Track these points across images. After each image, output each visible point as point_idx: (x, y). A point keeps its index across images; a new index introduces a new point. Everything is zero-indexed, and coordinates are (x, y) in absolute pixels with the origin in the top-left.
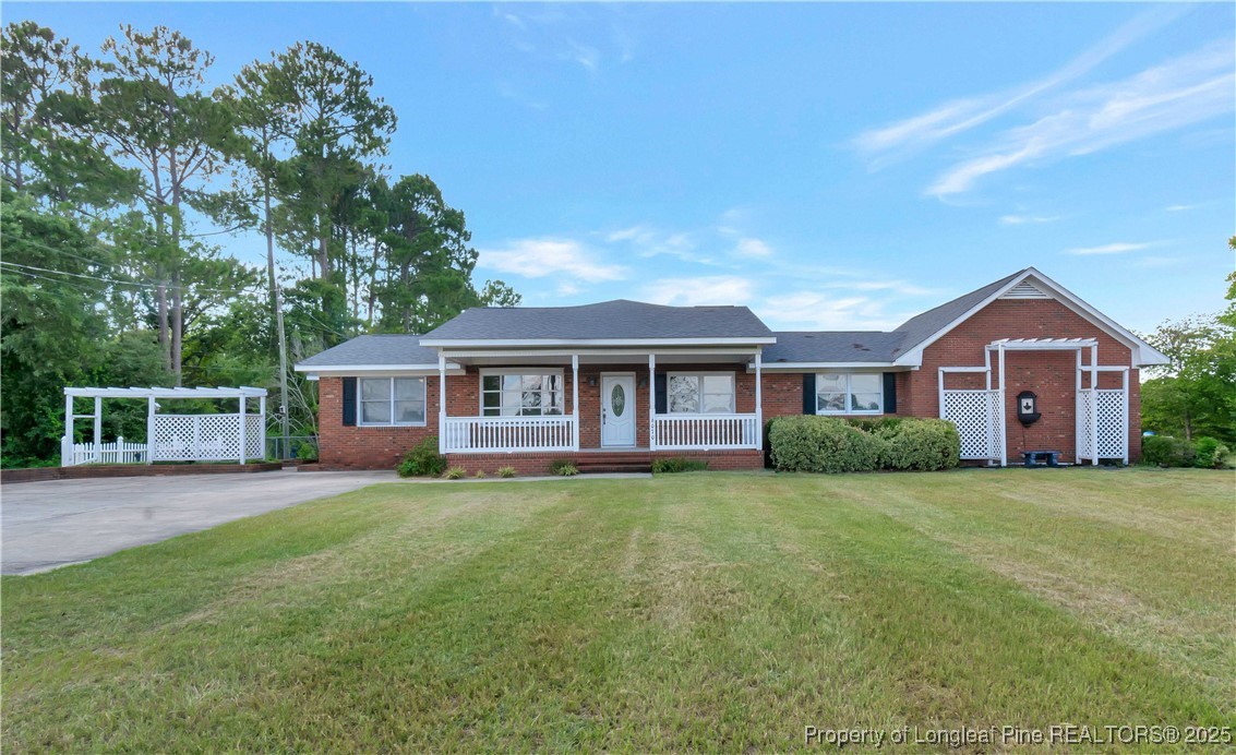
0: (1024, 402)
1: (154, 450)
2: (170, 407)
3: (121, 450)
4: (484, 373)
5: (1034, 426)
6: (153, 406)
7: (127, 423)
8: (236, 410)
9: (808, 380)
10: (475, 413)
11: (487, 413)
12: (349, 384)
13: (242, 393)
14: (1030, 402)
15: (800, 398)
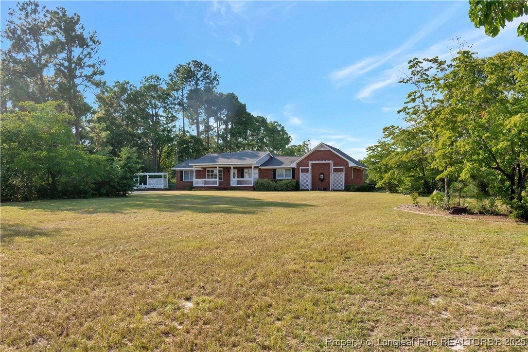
0: (321, 176)
1: (148, 186)
2: (151, 177)
3: (143, 186)
4: (207, 169)
5: (324, 181)
6: (148, 177)
7: (143, 180)
8: (162, 177)
9: (275, 170)
10: (205, 178)
11: (208, 178)
12: (182, 172)
13: (162, 174)
14: (323, 176)
15: (272, 175)
